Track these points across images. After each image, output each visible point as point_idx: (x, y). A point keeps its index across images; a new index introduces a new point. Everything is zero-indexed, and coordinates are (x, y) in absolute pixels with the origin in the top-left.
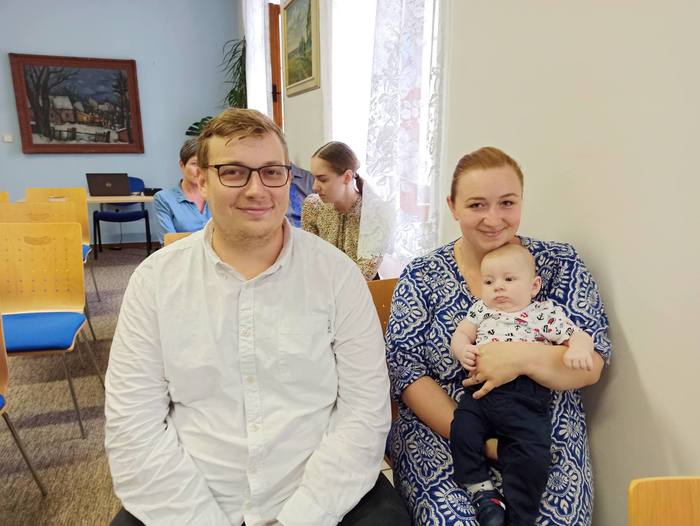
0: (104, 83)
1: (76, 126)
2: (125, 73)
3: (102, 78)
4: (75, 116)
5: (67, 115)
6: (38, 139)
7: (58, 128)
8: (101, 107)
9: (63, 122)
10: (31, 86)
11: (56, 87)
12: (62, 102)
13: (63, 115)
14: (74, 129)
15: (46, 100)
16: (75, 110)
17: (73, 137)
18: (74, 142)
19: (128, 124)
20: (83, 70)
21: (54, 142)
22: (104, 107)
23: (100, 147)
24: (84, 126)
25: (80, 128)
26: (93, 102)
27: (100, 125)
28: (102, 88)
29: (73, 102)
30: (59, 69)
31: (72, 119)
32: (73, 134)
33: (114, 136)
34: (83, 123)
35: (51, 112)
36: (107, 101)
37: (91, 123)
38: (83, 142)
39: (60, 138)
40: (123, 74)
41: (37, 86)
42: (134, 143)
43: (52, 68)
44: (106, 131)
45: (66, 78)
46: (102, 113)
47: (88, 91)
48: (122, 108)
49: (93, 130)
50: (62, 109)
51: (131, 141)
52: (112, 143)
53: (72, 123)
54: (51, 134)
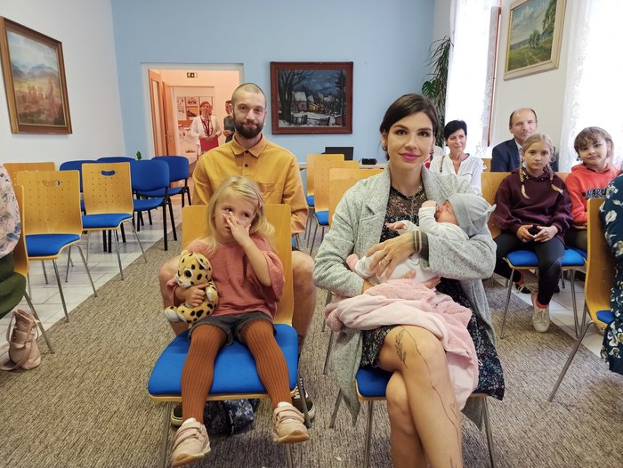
0: (329, 81)
1: (308, 113)
2: (345, 72)
3: (329, 77)
4: (308, 107)
5: (303, 106)
6: (282, 124)
7: (295, 115)
8: (325, 99)
9: (299, 111)
10: (282, 85)
11: (297, 86)
12: (300, 96)
13: (300, 106)
14: (306, 116)
15: (290, 95)
16: (308, 102)
17: (305, 123)
18: (305, 126)
19: (343, 112)
20: (317, 72)
21: (292, 126)
22: (328, 99)
23: (323, 129)
24: (313, 114)
25: (311, 115)
26: (321, 96)
27: (324, 113)
28: (328, 85)
29: (307, 96)
30: (301, 71)
31: (305, 108)
32: (305, 119)
33: (332, 121)
34: (313, 111)
35: (293, 103)
36: (330, 94)
37: (318, 111)
38: (311, 126)
39: (296, 123)
40: (344, 73)
41: (285, 85)
42: (346, 126)
43: (296, 71)
44: (327, 117)
45: (304, 78)
46: (326, 104)
47: (318, 87)
48: (340, 99)
49: (319, 117)
50: (300, 101)
51: (344, 125)
52: (331, 126)
53: (305, 111)
54: (290, 120)
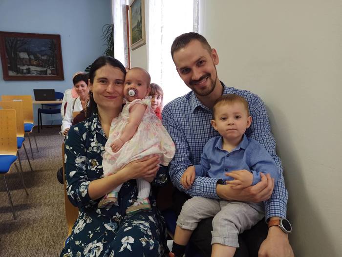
0: (44, 46)
3: (44, 44)
4: (30, 62)
5: (26, 61)
6: (11, 73)
7: (21, 68)
8: (43, 57)
9: (24, 65)
10: (8, 47)
11: (21, 48)
12: (23, 55)
13: (24, 62)
14: (29, 68)
15: (16, 55)
16: (30, 59)
17: (29, 73)
18: (29, 75)
19: (56, 67)
20: (35, 40)
21: (19, 75)
22: (45, 58)
23: (42, 77)
24: (34, 67)
25: (32, 68)
26: (39, 55)
27: (42, 66)
28: (43, 48)
29: (29, 55)
30: (22, 39)
31: (28, 63)
32: (29, 71)
33: (49, 72)
34: (34, 65)
35: (18, 60)
36: (46, 54)
37: (38, 66)
38: (34, 75)
39: (22, 73)
40: (54, 42)
41: (11, 47)
42: (59, 75)
43: (19, 39)
44: (45, 69)
45: (26, 43)
46: (43, 61)
47: (37, 50)
48: (53, 58)
49: (39, 69)
50: (24, 59)
51: (57, 74)
52: (48, 75)
53: (28, 65)
54: (18, 71)
